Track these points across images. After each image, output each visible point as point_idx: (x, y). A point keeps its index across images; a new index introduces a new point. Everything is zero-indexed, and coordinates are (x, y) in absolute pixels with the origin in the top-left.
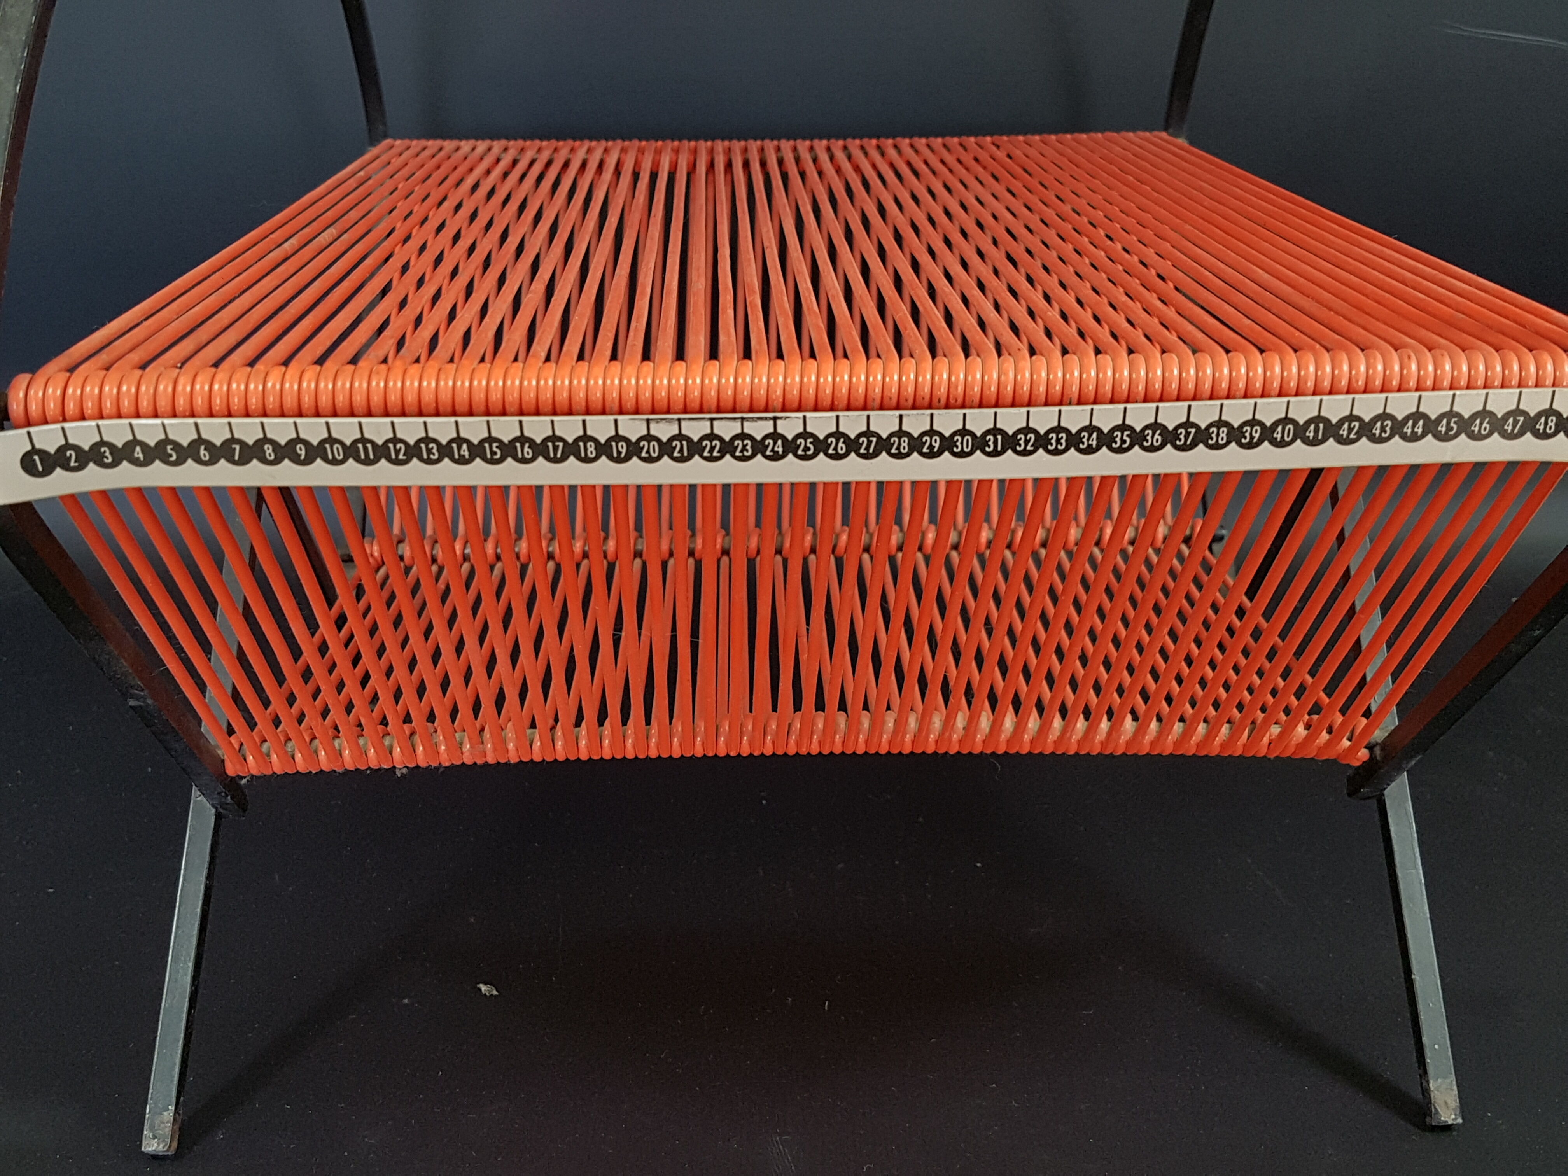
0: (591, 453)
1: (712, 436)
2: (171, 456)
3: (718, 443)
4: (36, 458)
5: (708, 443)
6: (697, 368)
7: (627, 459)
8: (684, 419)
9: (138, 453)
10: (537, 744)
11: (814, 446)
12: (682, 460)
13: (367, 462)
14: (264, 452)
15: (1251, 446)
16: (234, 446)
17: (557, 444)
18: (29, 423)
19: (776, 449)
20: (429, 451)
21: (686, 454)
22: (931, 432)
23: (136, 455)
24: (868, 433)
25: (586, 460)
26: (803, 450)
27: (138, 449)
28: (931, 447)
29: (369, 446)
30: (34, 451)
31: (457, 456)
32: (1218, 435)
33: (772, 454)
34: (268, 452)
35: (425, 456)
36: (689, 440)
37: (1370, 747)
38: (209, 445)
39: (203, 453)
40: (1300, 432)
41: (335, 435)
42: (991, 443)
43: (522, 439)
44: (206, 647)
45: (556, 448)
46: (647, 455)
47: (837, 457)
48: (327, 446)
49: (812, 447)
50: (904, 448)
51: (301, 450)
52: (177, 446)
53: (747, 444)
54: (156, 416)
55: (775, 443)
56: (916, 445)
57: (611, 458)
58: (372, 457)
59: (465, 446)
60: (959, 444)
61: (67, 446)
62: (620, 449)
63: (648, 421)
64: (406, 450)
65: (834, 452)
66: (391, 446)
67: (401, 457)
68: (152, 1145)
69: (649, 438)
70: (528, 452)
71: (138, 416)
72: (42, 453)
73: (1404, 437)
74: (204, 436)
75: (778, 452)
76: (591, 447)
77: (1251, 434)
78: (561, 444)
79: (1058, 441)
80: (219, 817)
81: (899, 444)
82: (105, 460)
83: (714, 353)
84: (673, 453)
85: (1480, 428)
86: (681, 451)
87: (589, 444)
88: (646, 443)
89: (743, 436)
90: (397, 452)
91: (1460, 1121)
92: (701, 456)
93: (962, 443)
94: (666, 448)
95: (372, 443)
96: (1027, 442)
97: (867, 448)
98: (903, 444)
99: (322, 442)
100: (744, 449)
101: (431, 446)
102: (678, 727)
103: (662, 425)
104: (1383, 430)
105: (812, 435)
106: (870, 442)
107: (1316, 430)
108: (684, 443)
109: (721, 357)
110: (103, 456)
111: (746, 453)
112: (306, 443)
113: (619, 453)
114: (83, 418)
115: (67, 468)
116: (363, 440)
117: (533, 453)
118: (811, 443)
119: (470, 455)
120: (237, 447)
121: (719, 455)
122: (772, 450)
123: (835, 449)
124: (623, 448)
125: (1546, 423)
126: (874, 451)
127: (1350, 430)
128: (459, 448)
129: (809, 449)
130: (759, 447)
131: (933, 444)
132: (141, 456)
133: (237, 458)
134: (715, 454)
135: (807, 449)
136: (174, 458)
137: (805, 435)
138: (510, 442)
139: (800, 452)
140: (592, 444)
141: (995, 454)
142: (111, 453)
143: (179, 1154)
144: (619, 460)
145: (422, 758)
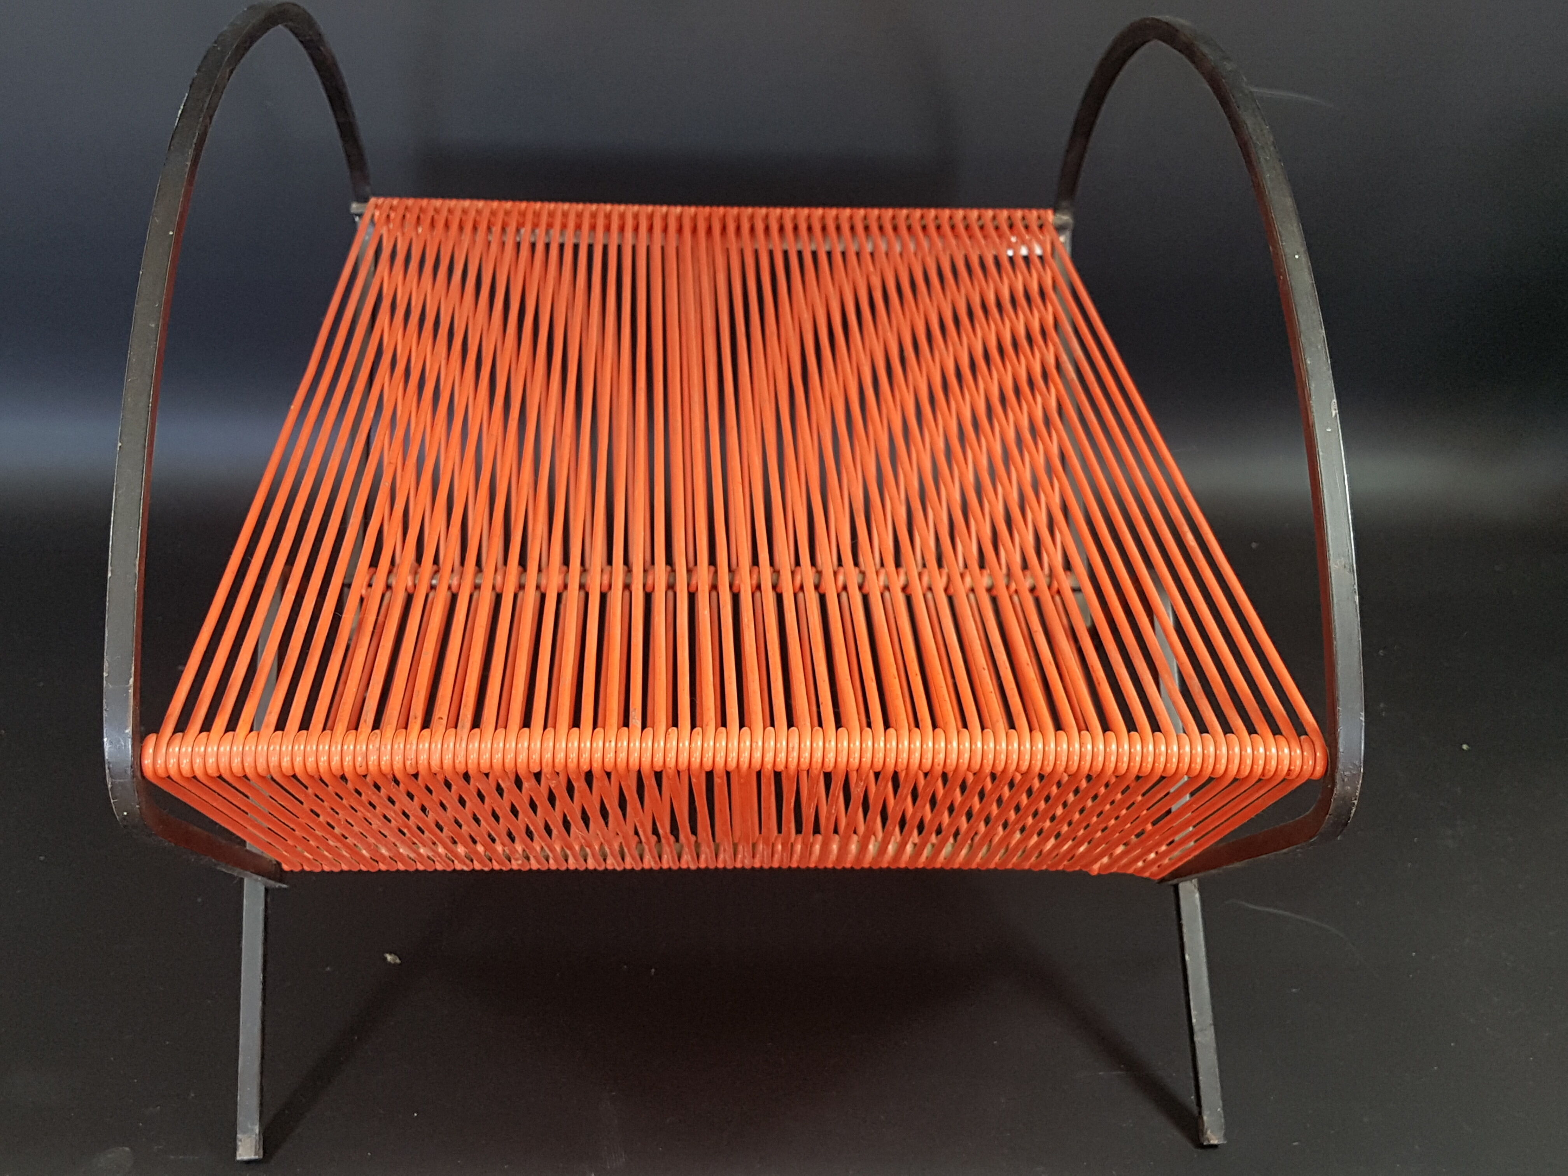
143: (265, 1158)
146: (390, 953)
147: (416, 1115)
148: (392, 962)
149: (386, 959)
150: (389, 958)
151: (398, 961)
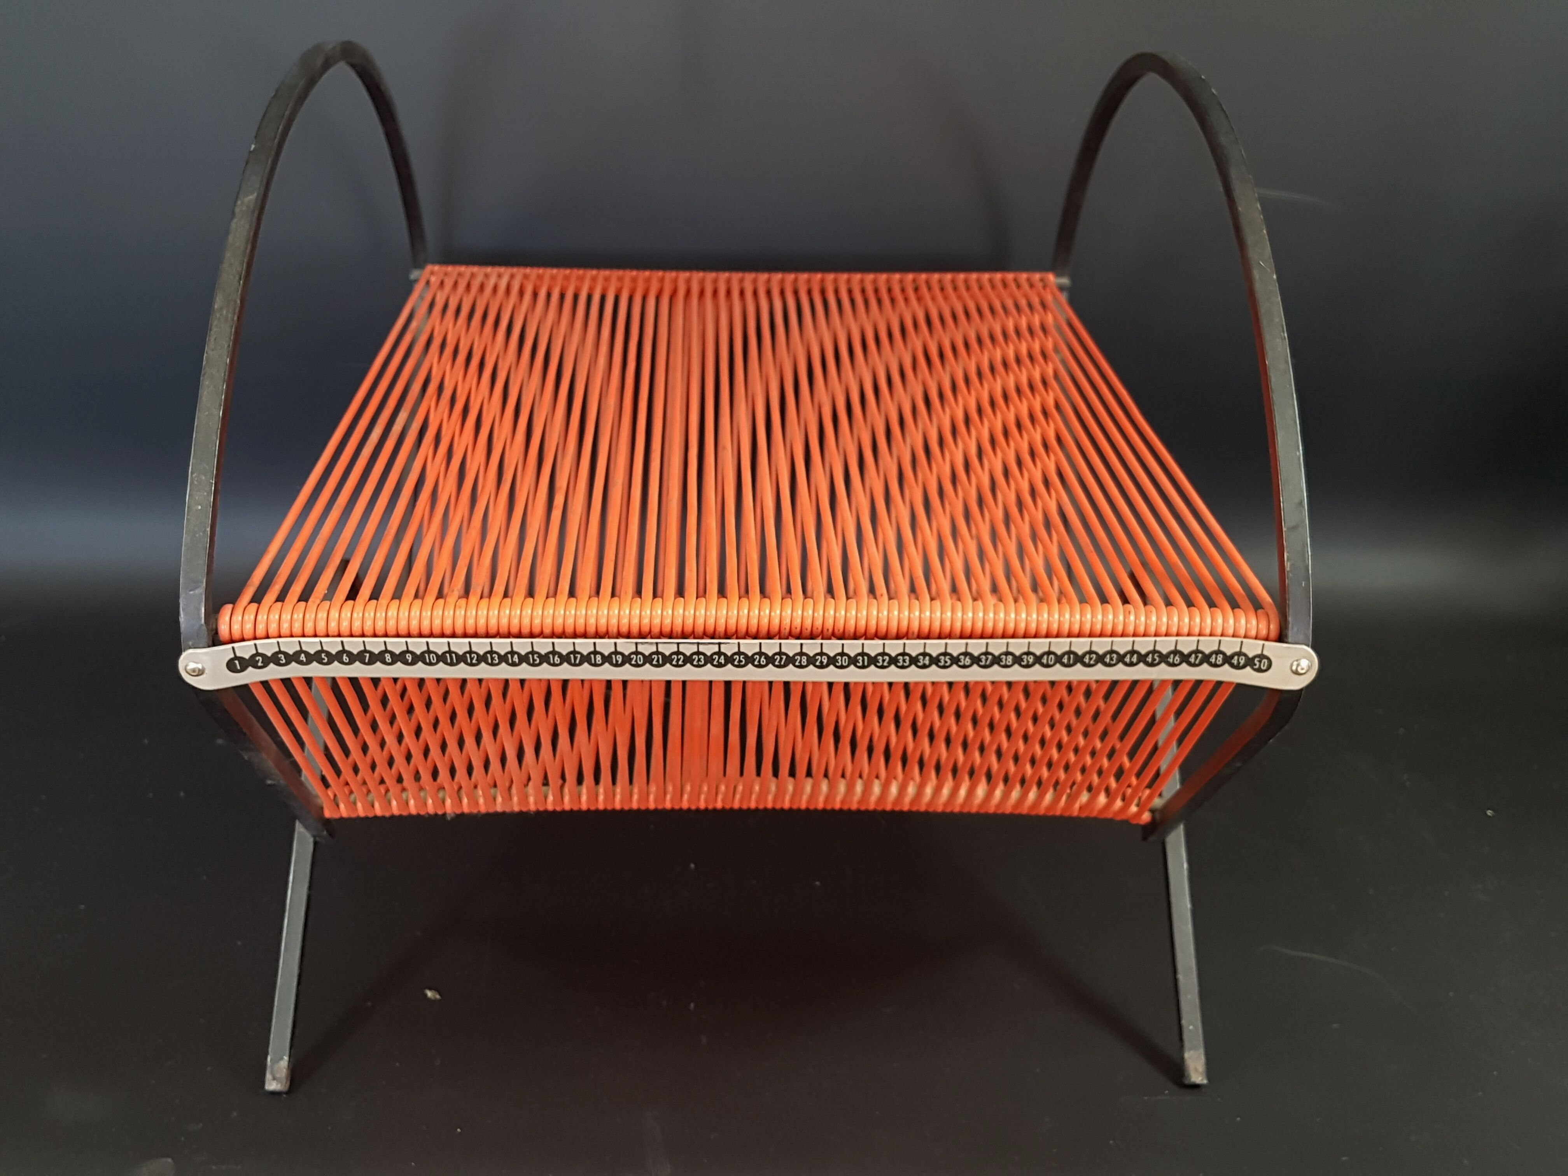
0: (599, 661)
1: (678, 653)
2: (324, 659)
3: (682, 657)
4: (237, 662)
5: (676, 657)
6: (669, 604)
7: (622, 664)
8: (660, 643)
9: (303, 657)
10: (551, 798)
11: (745, 660)
12: (658, 666)
13: (452, 664)
14: (385, 658)
15: (1028, 666)
16: (365, 654)
17: (577, 655)
18: (232, 641)
19: (720, 661)
20: (492, 659)
21: (661, 662)
22: (822, 654)
23: (301, 659)
24: (780, 653)
25: (595, 665)
26: (738, 662)
27: (303, 655)
28: (821, 662)
29: (454, 655)
30: (236, 658)
31: (510, 661)
32: (1006, 660)
33: (717, 664)
34: (387, 658)
35: (490, 661)
36: (663, 654)
37: (1152, 811)
38: (349, 654)
39: (345, 658)
40: (1059, 659)
41: (431, 648)
42: (860, 661)
43: (554, 653)
44: (304, 713)
45: (575, 658)
46: (635, 663)
47: (760, 666)
48: (427, 655)
49: (743, 660)
50: (804, 662)
51: (409, 657)
52: (328, 654)
53: (701, 658)
54: (315, 636)
55: (719, 658)
56: (811, 661)
57: (611, 664)
58: (455, 661)
59: (516, 656)
60: (839, 661)
61: (258, 654)
62: (618, 659)
63: (636, 644)
64: (477, 658)
65: (758, 664)
66: (468, 655)
67: (474, 661)
68: (272, 1085)
69: (637, 653)
70: (557, 660)
71: (304, 636)
72: (241, 659)
73: (1126, 664)
74: (347, 648)
75: (721, 663)
76: (599, 658)
77: (1027, 660)
78: (579, 656)
79: (904, 661)
80: (316, 843)
81: (801, 660)
82: (281, 662)
83: (680, 592)
84: (652, 662)
85: (1174, 660)
86: (658, 661)
87: (597, 656)
88: (635, 656)
89: (698, 653)
90: (472, 659)
91: (1205, 1082)
92: (671, 664)
93: (842, 661)
94: (648, 659)
95: (456, 654)
96: (884, 661)
97: (780, 662)
98: (803, 660)
99: (423, 653)
100: (699, 660)
101: (494, 655)
102: (653, 788)
103: (646, 646)
104: (1111, 659)
105: (743, 653)
106: (781, 659)
107: (1069, 659)
108: (660, 656)
109: (686, 595)
110: (280, 659)
111: (700, 663)
112: (412, 653)
113: (617, 661)
114: (267, 637)
115: (256, 667)
116: (450, 652)
117: (560, 660)
118: (743, 658)
119: (519, 662)
120: (368, 655)
121: (682, 663)
122: (718, 661)
123: (759, 661)
124: (620, 659)
125: (1216, 659)
126: (784, 663)
127: (1090, 659)
128: (512, 657)
129: (742, 661)
130: (709, 660)
131: (823, 660)
132: (304, 660)
133: (367, 661)
134: (680, 663)
135: (740, 661)
136: (326, 661)
137: (739, 653)
138: (546, 654)
139: (736, 663)
140: (600, 656)
141: (863, 667)
142: (285, 658)
143: (291, 1091)
144: (617, 665)
145: (466, 807)
146: (430, 989)
147: (459, 1130)
148: (433, 998)
149: (426, 995)
150: (429, 994)
151: (438, 997)
